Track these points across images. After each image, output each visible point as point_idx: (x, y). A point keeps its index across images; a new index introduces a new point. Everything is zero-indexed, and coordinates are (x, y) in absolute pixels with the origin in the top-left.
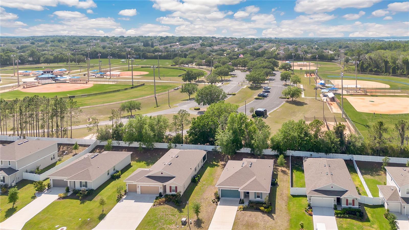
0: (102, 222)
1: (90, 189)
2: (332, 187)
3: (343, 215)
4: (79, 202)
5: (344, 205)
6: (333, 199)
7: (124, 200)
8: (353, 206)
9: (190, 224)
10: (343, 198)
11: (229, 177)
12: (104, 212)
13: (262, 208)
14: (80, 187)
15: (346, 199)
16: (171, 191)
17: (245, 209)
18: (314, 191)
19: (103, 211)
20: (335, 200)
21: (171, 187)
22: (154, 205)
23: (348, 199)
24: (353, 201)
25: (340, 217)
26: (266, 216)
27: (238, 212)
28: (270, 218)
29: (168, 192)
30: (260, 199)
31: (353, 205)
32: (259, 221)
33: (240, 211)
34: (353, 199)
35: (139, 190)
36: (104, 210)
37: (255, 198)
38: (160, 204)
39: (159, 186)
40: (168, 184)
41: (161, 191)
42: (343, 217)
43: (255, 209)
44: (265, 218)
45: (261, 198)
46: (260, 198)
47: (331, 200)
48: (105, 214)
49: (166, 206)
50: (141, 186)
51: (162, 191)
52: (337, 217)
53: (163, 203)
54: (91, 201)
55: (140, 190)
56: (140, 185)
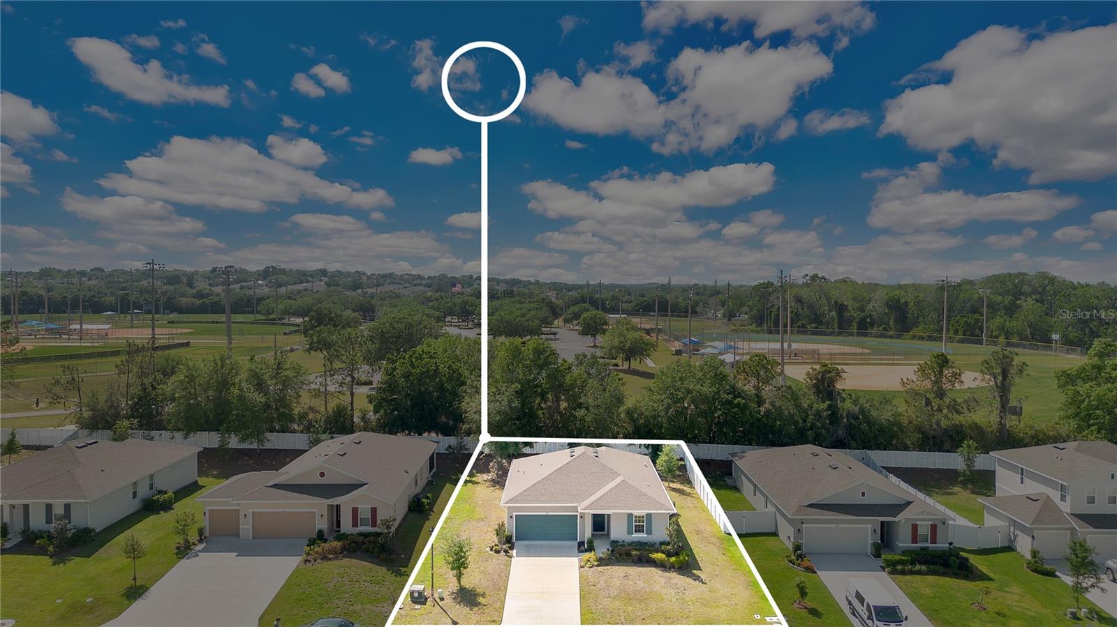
0: (138, 606)
1: (82, 528)
2: (863, 494)
3: (910, 567)
4: (46, 560)
5: (903, 541)
6: (870, 526)
7: (200, 554)
8: (931, 543)
9: (438, 600)
10: (902, 522)
11: (538, 482)
12: (139, 583)
13: (659, 556)
14: (47, 523)
15: (913, 525)
16: (355, 524)
17: (601, 562)
18: (808, 506)
19: (135, 579)
20: (875, 530)
21: (355, 511)
22: (306, 561)
23: (917, 523)
24: (934, 528)
25: (903, 573)
26: (675, 577)
27: (582, 569)
28: (690, 580)
29: (346, 526)
30: (646, 536)
31: (934, 541)
32: (657, 588)
33: (591, 567)
34: (931, 523)
35: (246, 527)
36: (137, 577)
37: (630, 532)
38: (325, 558)
39: (316, 510)
40: (346, 502)
41: (322, 524)
42: (912, 573)
43: (633, 562)
44: (674, 581)
45: (649, 532)
46: (643, 532)
47: (865, 530)
48: (142, 586)
49: (347, 562)
50: (253, 513)
51: (326, 526)
52: (894, 572)
53: (336, 553)
54: (89, 557)
55: (251, 527)
56: (251, 511)
